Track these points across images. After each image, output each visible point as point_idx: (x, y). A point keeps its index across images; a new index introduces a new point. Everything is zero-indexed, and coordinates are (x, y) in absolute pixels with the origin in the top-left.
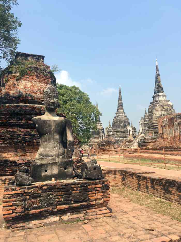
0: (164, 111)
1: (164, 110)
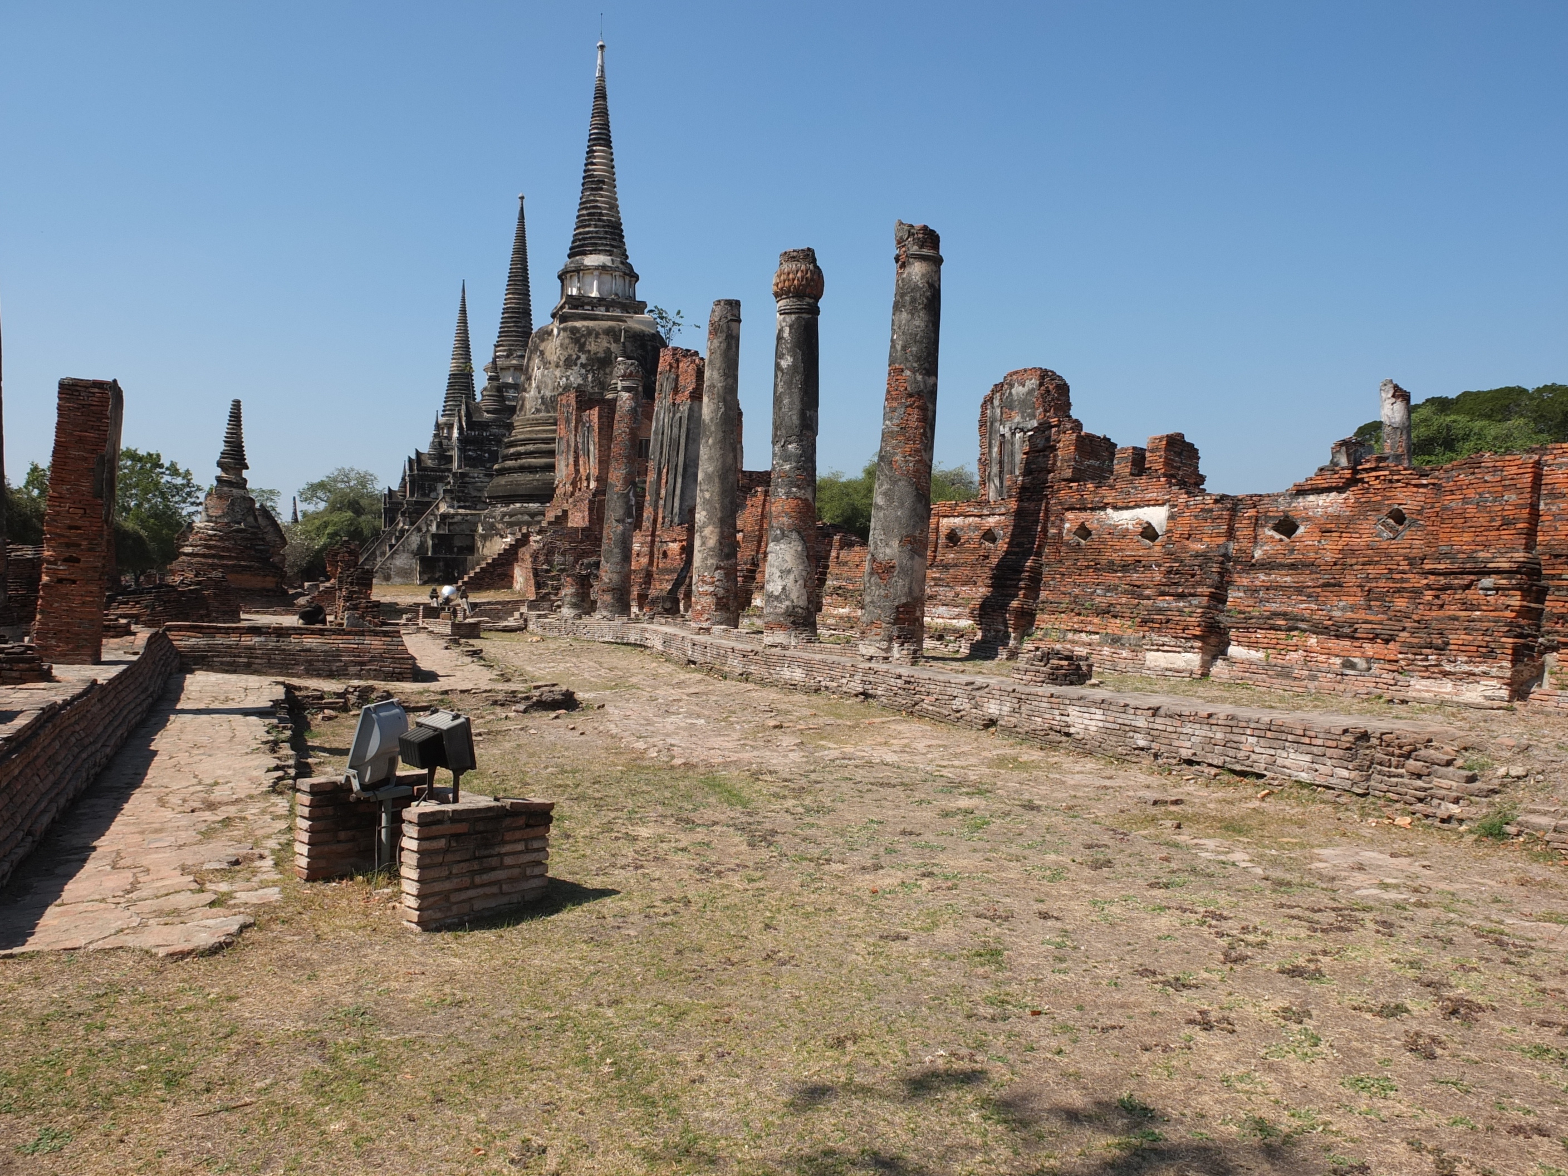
0: (583, 366)
1: (583, 359)
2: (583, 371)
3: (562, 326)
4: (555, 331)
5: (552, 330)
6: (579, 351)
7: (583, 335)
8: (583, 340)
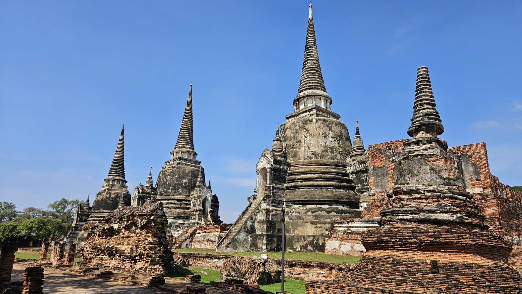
0: (332, 137)
1: (332, 134)
2: (333, 140)
3: (317, 118)
4: (315, 120)
5: (312, 120)
6: (329, 130)
7: (330, 124)
8: (330, 125)
